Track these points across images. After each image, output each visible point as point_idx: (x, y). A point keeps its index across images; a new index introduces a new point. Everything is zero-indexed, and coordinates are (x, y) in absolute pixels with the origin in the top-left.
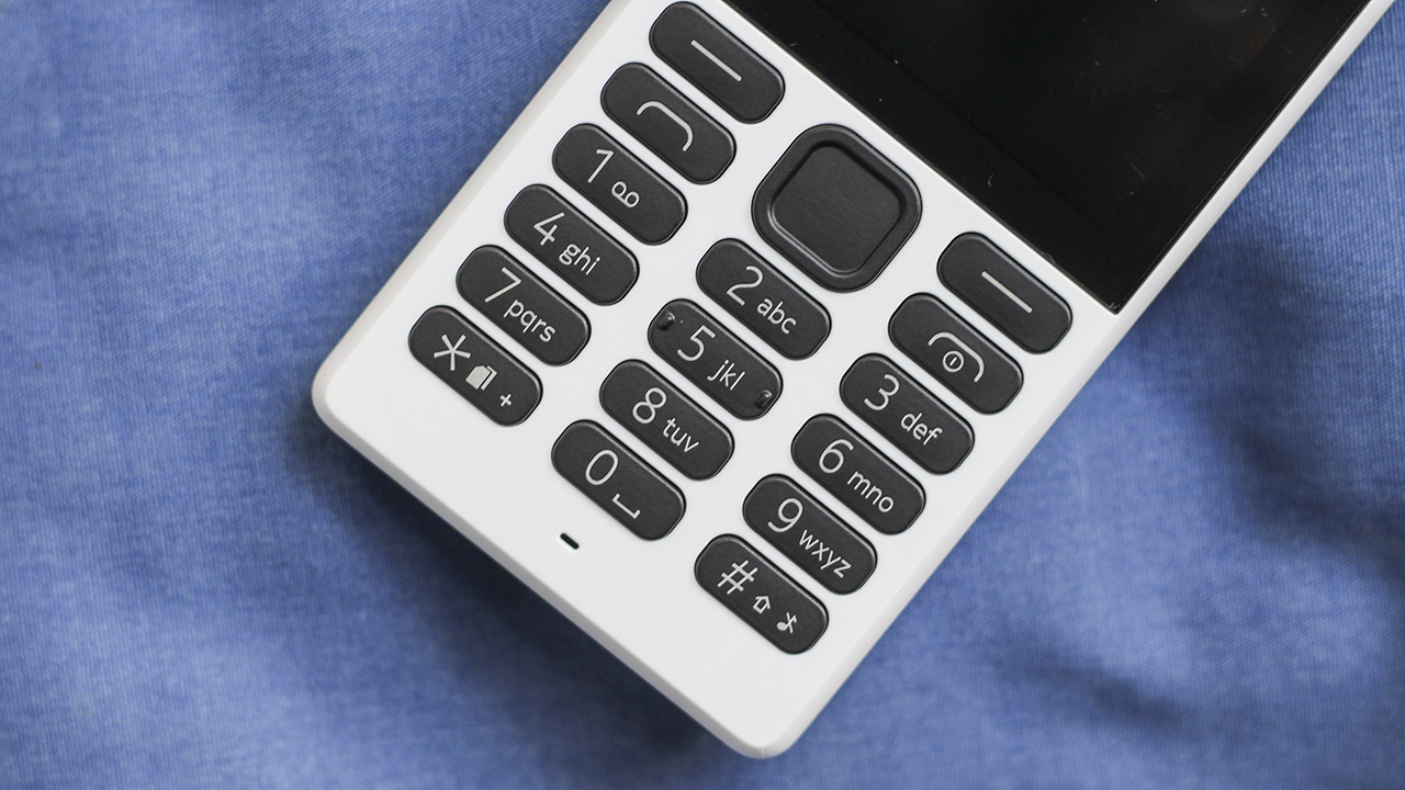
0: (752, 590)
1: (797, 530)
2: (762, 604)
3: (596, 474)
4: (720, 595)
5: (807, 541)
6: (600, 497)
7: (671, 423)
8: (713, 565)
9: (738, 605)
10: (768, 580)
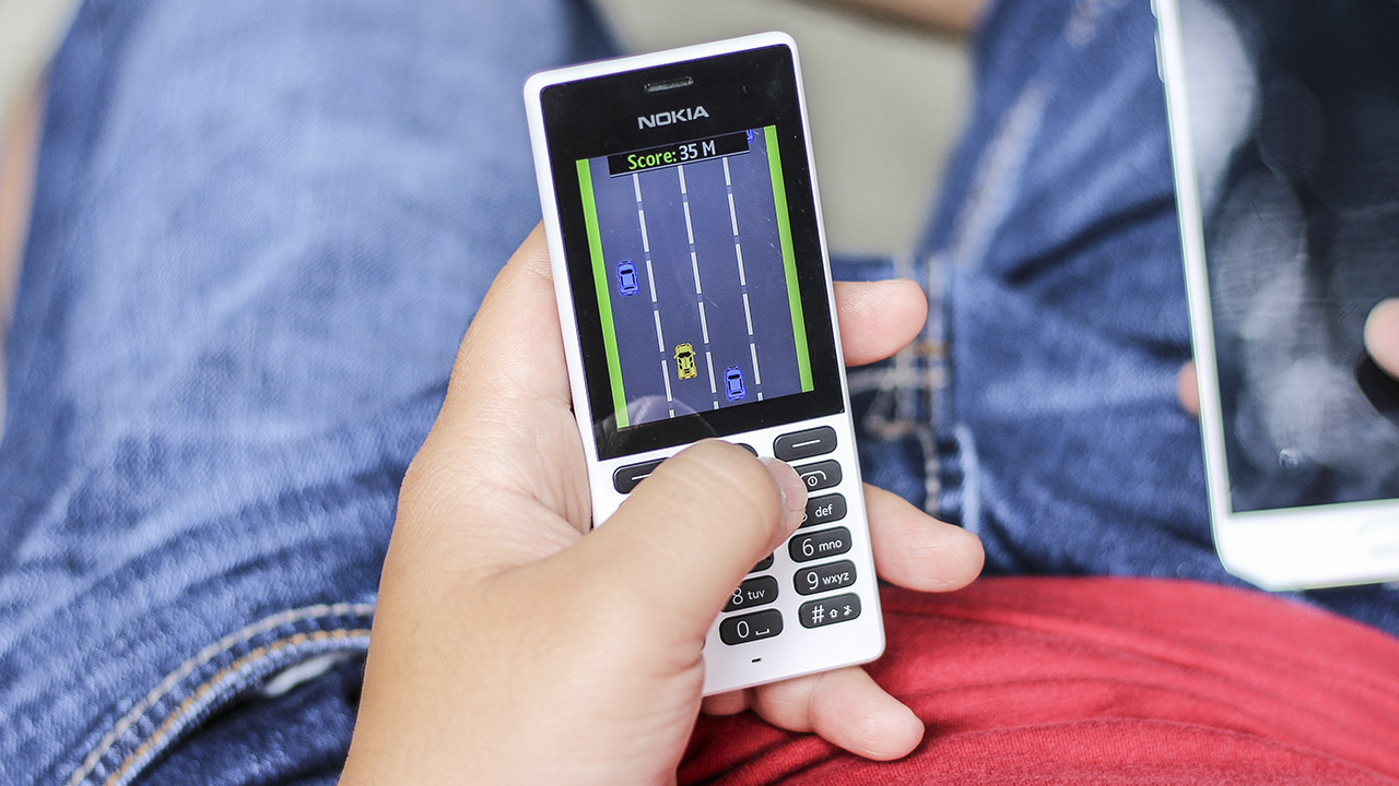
0: (826, 613)
1: (820, 580)
2: (834, 614)
3: (743, 633)
4: (818, 625)
5: (827, 581)
6: (752, 638)
7: (749, 593)
8: (806, 618)
9: (827, 621)
10: (828, 604)
